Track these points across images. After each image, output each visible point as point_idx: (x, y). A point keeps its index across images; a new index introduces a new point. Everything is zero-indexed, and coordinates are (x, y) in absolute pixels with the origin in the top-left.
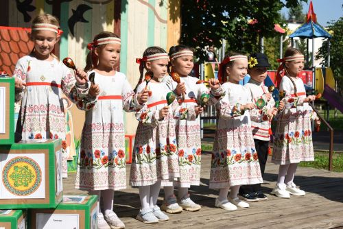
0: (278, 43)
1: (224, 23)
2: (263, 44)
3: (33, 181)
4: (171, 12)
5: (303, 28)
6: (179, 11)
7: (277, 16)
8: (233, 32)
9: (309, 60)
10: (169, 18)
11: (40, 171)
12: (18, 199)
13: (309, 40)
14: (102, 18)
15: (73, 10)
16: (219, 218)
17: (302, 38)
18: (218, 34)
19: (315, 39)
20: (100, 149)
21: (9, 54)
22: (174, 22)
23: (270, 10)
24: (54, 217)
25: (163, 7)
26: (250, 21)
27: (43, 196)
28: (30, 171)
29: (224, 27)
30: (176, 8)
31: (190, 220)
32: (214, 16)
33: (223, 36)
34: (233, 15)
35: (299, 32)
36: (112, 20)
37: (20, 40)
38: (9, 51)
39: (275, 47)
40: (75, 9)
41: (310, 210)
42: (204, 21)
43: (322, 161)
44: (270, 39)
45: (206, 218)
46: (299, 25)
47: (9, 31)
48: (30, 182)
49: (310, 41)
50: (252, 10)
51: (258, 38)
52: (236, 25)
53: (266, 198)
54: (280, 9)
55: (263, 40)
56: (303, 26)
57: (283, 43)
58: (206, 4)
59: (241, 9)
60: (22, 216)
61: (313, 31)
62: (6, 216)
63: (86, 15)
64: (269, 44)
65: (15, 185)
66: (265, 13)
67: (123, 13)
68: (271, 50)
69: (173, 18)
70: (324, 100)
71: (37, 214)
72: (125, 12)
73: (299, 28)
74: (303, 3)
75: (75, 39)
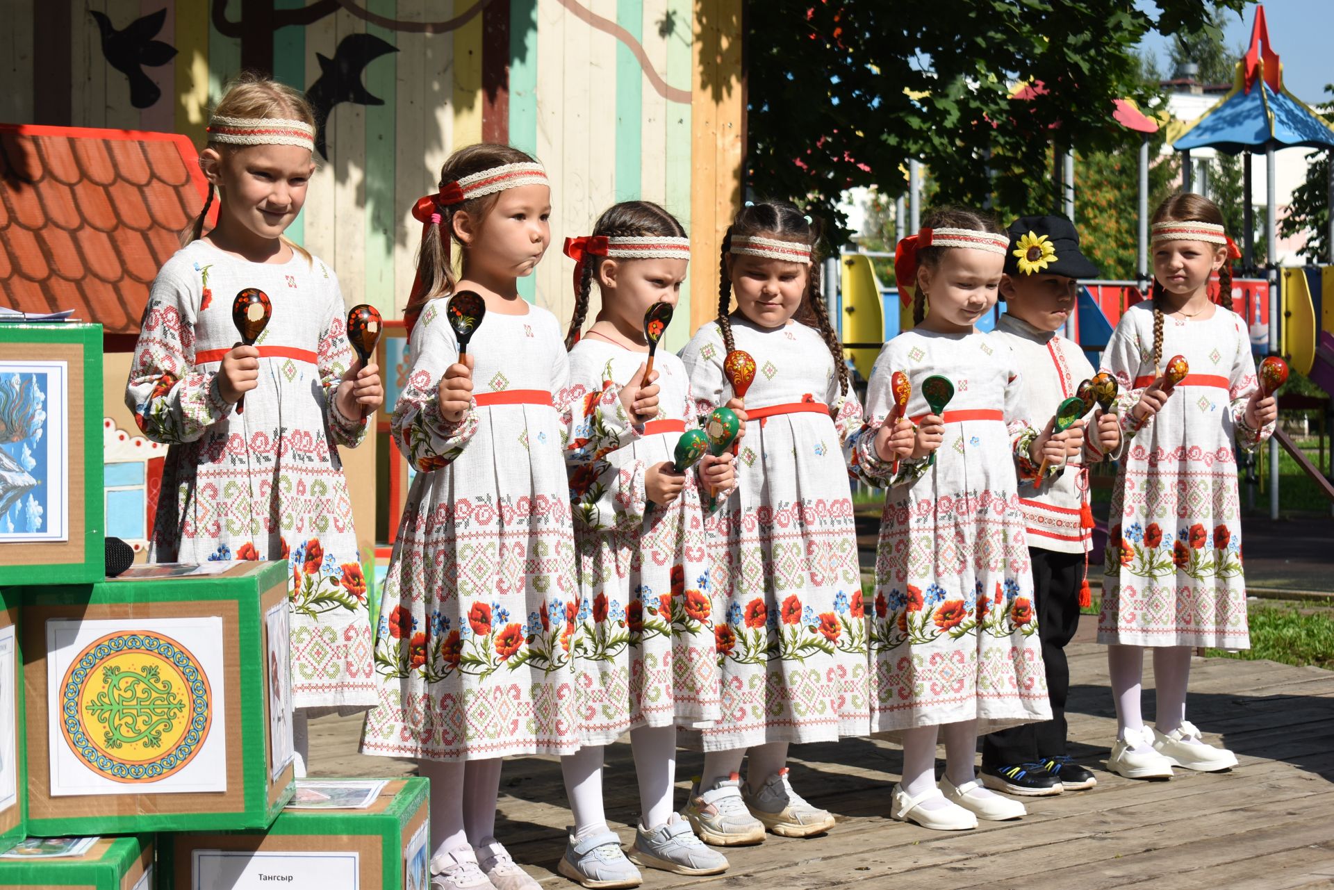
0: (1130, 171)
1: (915, 96)
2: (1070, 180)
3: (180, 724)
4: (707, 58)
5: (1228, 112)
6: (738, 53)
7: (1124, 67)
8: (951, 134)
9: (1257, 236)
10: (698, 79)
11: (204, 682)
12: (120, 797)
13: (1255, 157)
14: (436, 86)
15: (321, 57)
16: (908, 864)
17: (1227, 150)
18: (893, 140)
19: (1278, 155)
20: (490, 598)
21: (73, 234)
22: (717, 97)
23: (1096, 43)
24: (261, 862)
25: (673, 39)
26: (1016, 87)
27: (219, 783)
28: (167, 684)
29: (917, 112)
30: (725, 43)
31: (793, 872)
32: (875, 70)
33: (914, 148)
34: (949, 67)
35: (1213, 129)
36: (473, 95)
37: (118, 176)
38: (75, 222)
39: (1119, 188)
40: (330, 54)
41: (1264, 825)
42: (836, 90)
43: (1310, 634)
44: (1099, 156)
45: (854, 861)
46: (1214, 101)
47: (72, 142)
48: (169, 728)
49: (1258, 161)
50: (1025, 44)
51: (1050, 153)
52: (962, 105)
53: (1091, 781)
54: (1135, 37)
55: (1071, 160)
56: (1227, 104)
57: (1151, 172)
58: (843, 23)
59: (980, 40)
60: (139, 862)
61: (1268, 123)
62: (78, 863)
63: (373, 76)
64: (1094, 176)
65: (111, 741)
66: (1075, 58)
67: (517, 62)
68: (1104, 203)
69: (714, 80)
70: (1319, 394)
71: (196, 854)
72: (523, 60)
73: (1214, 111)
74: (1228, 13)
75: (329, 171)
